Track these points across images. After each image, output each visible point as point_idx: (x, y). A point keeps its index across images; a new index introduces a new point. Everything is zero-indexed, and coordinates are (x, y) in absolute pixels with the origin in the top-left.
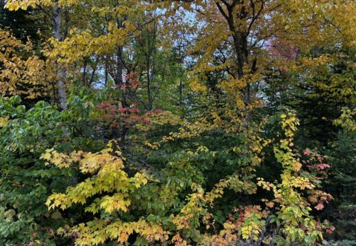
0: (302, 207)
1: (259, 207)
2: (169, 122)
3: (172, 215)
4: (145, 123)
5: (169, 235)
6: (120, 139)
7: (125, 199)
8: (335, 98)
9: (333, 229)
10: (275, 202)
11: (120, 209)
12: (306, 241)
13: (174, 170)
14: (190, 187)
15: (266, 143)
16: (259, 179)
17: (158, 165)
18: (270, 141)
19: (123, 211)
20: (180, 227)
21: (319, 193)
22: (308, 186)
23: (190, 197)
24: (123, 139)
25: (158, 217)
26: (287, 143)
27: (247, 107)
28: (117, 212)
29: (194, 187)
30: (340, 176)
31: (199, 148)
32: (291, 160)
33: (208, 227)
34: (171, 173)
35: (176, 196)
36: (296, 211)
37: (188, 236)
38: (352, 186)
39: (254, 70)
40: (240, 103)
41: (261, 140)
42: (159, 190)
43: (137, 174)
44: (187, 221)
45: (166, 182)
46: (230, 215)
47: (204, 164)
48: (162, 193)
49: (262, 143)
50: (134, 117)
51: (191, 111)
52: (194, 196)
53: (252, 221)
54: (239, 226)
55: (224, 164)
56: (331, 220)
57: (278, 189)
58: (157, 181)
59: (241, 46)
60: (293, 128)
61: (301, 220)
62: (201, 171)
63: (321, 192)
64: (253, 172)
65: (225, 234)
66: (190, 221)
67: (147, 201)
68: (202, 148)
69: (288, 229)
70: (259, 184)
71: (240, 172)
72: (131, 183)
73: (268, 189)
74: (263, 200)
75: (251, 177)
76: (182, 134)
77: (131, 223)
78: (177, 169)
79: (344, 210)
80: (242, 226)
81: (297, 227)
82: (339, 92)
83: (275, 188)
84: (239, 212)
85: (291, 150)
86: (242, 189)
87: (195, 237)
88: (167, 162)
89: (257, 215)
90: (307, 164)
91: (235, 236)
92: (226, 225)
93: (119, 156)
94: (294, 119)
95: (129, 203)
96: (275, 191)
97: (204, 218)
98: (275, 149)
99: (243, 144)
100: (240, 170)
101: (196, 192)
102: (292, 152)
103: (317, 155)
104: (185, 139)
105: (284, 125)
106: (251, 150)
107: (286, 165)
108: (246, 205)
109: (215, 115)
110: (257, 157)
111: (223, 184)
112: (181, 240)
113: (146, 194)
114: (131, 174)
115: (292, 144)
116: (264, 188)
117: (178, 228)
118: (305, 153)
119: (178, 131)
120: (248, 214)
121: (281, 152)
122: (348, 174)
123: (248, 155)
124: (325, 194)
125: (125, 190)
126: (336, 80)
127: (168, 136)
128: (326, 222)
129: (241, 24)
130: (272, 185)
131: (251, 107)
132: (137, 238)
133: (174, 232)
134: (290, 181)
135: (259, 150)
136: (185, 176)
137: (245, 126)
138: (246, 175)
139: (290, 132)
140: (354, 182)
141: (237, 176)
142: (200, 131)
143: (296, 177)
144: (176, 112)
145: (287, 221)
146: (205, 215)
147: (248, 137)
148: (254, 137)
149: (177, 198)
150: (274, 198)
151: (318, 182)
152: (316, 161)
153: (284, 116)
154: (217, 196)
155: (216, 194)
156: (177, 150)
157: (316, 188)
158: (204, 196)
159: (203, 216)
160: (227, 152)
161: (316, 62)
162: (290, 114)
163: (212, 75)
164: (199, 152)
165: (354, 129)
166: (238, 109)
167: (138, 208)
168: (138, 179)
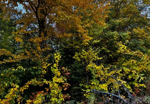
0: (59, 89)
1: (43, 91)
8: (74, 49)
9: (70, 97)
10: (49, 89)
12: (58, 102)
13: (4, 78)
14: (11, 85)
15: (49, 65)
16: (44, 80)
18: (50, 64)
22: (62, 82)
23: (10, 90)
26: (56, 65)
27: (42, 50)
29: (13, 85)
30: (73, 77)
31: (18, 67)
32: (57, 71)
33: (19, 103)
34: (2, 79)
36: (55, 91)
38: (77, 80)
40: (39, 48)
41: (46, 63)
44: (8, 102)
46: (31, 96)
47: (21, 74)
49: (47, 65)
52: (12, 89)
53: (39, 97)
54: (34, 101)
55: (31, 74)
56: (70, 94)
57: (51, 83)
59: (41, 25)
60: (58, 59)
61: (57, 95)
62: (19, 77)
63: (66, 83)
64: (42, 77)
68: (20, 67)
69: (52, 98)
70: (44, 82)
73: (47, 84)
74: (45, 88)
75: (42, 79)
76: (11, 61)
78: (6, 77)
79: (73, 89)
80: (35, 100)
81: (56, 98)
82: (75, 47)
83: (50, 83)
84: (35, 94)
85: (57, 68)
86: (37, 85)
89: (42, 95)
90: (63, 73)
92: (27, 101)
94: (59, 56)
96: (50, 84)
97: (18, 99)
98: (52, 67)
99: (39, 65)
100: (37, 77)
101: (15, 87)
103: (67, 69)
104: (13, 63)
105: (55, 58)
106: (42, 68)
107: (55, 74)
108: (39, 91)
109: (28, 52)
110: (44, 71)
111: (29, 83)
115: (58, 66)
116: (46, 83)
118: (62, 69)
119: (9, 59)
120: (38, 95)
121: (54, 69)
122: (76, 76)
123: (41, 70)
124: (68, 84)
126: (75, 42)
127: (3, 61)
128: (68, 94)
129: (41, 16)
130: (49, 82)
131: (43, 50)
134: (56, 80)
135: (46, 68)
136: (10, 81)
137: (41, 58)
138: (39, 78)
139: (57, 61)
140: (77, 79)
141: (35, 79)
142: (20, 59)
143: (58, 78)
144: (11, 49)
145: (52, 96)
146: (18, 98)
147: (41, 62)
148: (44, 62)
149: (4, 91)
150: (49, 87)
151: (66, 80)
152: (66, 72)
153: (55, 54)
154: (25, 89)
155: (25, 87)
156: (6, 68)
157: (65, 82)
158: (18, 89)
159: (17, 98)
160: (31, 69)
161: (68, 35)
162: (58, 54)
163: (30, 34)
164: (18, 69)
165: (79, 60)
166: (38, 50)
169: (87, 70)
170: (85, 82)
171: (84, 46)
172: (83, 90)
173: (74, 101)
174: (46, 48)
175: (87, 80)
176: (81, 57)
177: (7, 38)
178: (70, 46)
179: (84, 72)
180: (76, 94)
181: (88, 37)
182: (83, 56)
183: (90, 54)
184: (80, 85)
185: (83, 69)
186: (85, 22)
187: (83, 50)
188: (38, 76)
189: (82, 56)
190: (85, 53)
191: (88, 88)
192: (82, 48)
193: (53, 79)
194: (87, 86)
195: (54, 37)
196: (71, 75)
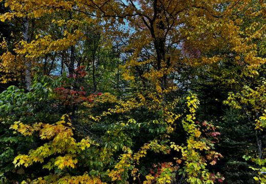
0: (200, 162)
1: (171, 164)
2: (108, 101)
3: (108, 170)
4: (90, 102)
6: (71, 113)
7: (73, 159)
8: (224, 85)
9: (223, 179)
10: (182, 160)
11: (70, 166)
13: (111, 138)
14: (122, 149)
15: (177, 117)
16: (171, 143)
17: (98, 133)
18: (180, 116)
19: (72, 168)
20: (114, 179)
21: (213, 153)
22: (205, 148)
23: (122, 156)
24: (73, 113)
25: (98, 171)
26: (191, 117)
27: (164, 91)
28: (67, 168)
29: (124, 149)
30: (227, 140)
31: (129, 120)
32: (194, 129)
33: (135, 179)
34: (109, 139)
35: (112, 156)
36: (196, 166)
38: (236, 148)
39: (169, 65)
40: (159, 88)
41: (173, 114)
42: (99, 152)
43: (83, 140)
44: (119, 174)
45: (104, 146)
46: (151, 170)
47: (133, 132)
48: (102, 154)
49: (174, 116)
50: (81, 98)
51: (125, 92)
52: (124, 155)
53: (166, 173)
54: (157, 177)
55: (148, 132)
56: (223, 174)
57: (184, 150)
58: (98, 145)
59: (160, 48)
60: (195, 106)
61: (199, 172)
62: (131, 137)
63: (214, 152)
64: (167, 138)
65: (147, 183)
66: (121, 175)
67: (90, 160)
68: (131, 120)
69: (190, 178)
70: (172, 146)
71: (159, 138)
72: (78, 146)
73: (178, 150)
74: (175, 158)
75: (167, 142)
76: (118, 110)
77: (78, 177)
78: (113, 136)
79: (229, 165)
80: (159, 178)
81: (196, 177)
82: (227, 82)
83: (182, 149)
84: (157, 167)
85: (194, 122)
86: (160, 151)
88: (105, 131)
89: (169, 169)
90: (206, 132)
92: (148, 177)
93: (70, 127)
94: (195, 100)
95: (76, 161)
96: (182, 151)
97: (132, 172)
98: (183, 121)
99: (161, 117)
101: (127, 153)
102: (196, 124)
103: (212, 126)
104: (121, 114)
105: (189, 104)
106: (166, 122)
107: (191, 133)
108: (163, 162)
109: (141, 96)
110: (170, 127)
111: (147, 147)
113: (89, 155)
114: (78, 139)
115: (194, 118)
116: (175, 149)
118: (203, 124)
119: (114, 108)
120: (164, 169)
121: (187, 124)
122: (233, 139)
123: (164, 126)
124: (217, 153)
125: (74, 152)
126: (225, 73)
127: (107, 111)
128: (218, 174)
129: (159, 33)
130: (180, 147)
131: (166, 91)
133: (110, 183)
134: (193, 144)
135: (172, 122)
136: (118, 141)
137: (162, 105)
138: (163, 140)
139: (193, 109)
140: (237, 145)
141: (156, 141)
142: (131, 108)
143: (197, 141)
144: (114, 93)
145: (190, 173)
146: (133, 170)
147: (164, 113)
148: (169, 113)
149: (112, 157)
150: (182, 157)
151: (212, 145)
152: (211, 130)
153: (188, 98)
154: (142, 156)
155: (141, 154)
156: (113, 122)
157: (211, 150)
158: (132, 155)
159: (131, 171)
160: (149, 124)
161: (210, 60)
162: (193, 97)
163: (140, 67)
164: (129, 124)
165: (237, 107)
166: (157, 92)
167: (83, 165)
168: (83, 144)
169: (257, 127)
170: (254, 151)
171: (248, 78)
172: (253, 169)
174: (171, 88)
175: (257, 147)
176: (242, 101)
177: (108, 76)
178: (214, 81)
179: (250, 131)
180: (236, 174)
181: (258, 58)
182: (247, 98)
183: (262, 95)
184: (244, 157)
185: (248, 126)
186: (250, 28)
187: (246, 87)
188: (160, 136)
189: (245, 99)
190: (250, 92)
191: (262, 166)
192: (243, 83)
193: (188, 142)
194: (259, 160)
195: (182, 67)
196: (222, 136)
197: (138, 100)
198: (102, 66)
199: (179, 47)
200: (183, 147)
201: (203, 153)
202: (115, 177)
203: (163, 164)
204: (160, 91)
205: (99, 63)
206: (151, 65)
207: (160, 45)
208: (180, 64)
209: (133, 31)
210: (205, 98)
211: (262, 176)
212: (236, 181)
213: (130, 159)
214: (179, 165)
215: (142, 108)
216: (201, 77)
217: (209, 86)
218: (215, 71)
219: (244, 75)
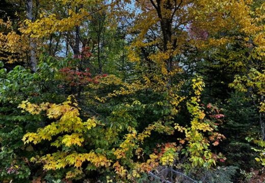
0: (203, 143)
1: (174, 144)
2: (113, 83)
3: (114, 149)
4: (96, 84)
5: (111, 163)
6: (77, 95)
7: (80, 137)
8: (231, 68)
9: (225, 159)
10: (185, 140)
11: (76, 144)
12: (204, 166)
13: (116, 118)
14: (127, 129)
15: (182, 99)
16: (175, 124)
17: (104, 114)
18: (184, 98)
19: (79, 146)
20: (119, 157)
21: (215, 134)
22: (209, 130)
23: (126, 136)
24: (79, 94)
25: (103, 150)
26: (196, 99)
27: (169, 73)
28: (74, 146)
29: (129, 129)
30: (231, 122)
31: (134, 102)
32: (198, 111)
33: (139, 157)
34: (114, 119)
35: (117, 135)
36: (198, 146)
37: (124, 164)
38: (239, 130)
39: (175, 46)
40: (164, 70)
41: (178, 97)
42: (105, 131)
43: (89, 120)
44: (124, 153)
45: (110, 126)
46: (155, 149)
47: (138, 113)
48: (107, 133)
49: (179, 99)
50: (87, 79)
51: (130, 75)
52: (129, 135)
53: (169, 153)
54: (160, 156)
55: (152, 114)
56: (225, 154)
57: (188, 131)
58: (103, 124)
59: (166, 29)
60: (200, 89)
61: (202, 152)
62: (135, 118)
63: (217, 133)
64: (172, 120)
65: (151, 162)
66: (126, 153)
67: (96, 139)
68: (136, 102)
69: (193, 157)
70: (176, 127)
71: (163, 120)
72: (85, 126)
73: (182, 131)
74: (178, 139)
75: (171, 123)
76: (123, 92)
77: (84, 154)
78: (118, 117)
79: (232, 146)
80: (162, 156)
81: (199, 157)
82: (234, 64)
83: (186, 130)
84: (161, 147)
85: (198, 105)
86: (164, 132)
87: (130, 164)
88: (111, 112)
89: (173, 149)
90: (210, 114)
91: (157, 163)
92: (151, 156)
93: (76, 107)
94: (201, 83)
95: (82, 140)
96: (186, 132)
97: (137, 151)
98: (188, 104)
99: (165, 99)
100: (163, 118)
101: (131, 133)
102: (200, 106)
103: (216, 108)
104: (125, 96)
105: (194, 87)
106: (171, 104)
107: (195, 115)
108: (167, 142)
109: (146, 78)
110: (175, 109)
111: (151, 127)
112: (119, 166)
113: (95, 134)
114: (84, 119)
115: (199, 100)
116: (179, 130)
117: (118, 158)
118: (208, 106)
119: (120, 90)
120: (167, 149)
121: (192, 106)
122: (237, 122)
123: (169, 108)
124: (220, 135)
125: (80, 131)
126: (232, 55)
127: (112, 93)
128: (220, 154)
129: (166, 13)
130: (184, 129)
131: (172, 73)
132: (88, 165)
133: (115, 161)
134: (197, 125)
135: (177, 104)
136: (124, 121)
137: (167, 87)
138: (167, 122)
139: (198, 91)
140: (240, 127)
141: (160, 122)
142: (136, 90)
143: (201, 123)
144: (119, 75)
145: (193, 153)
146: (137, 149)
147: (169, 95)
148: (174, 95)
149: (117, 137)
150: (185, 137)
151: (216, 127)
152: (215, 113)
153: (194, 80)
154: (146, 136)
155: (145, 134)
156: (118, 103)
157: (214, 131)
158: (137, 136)
159: (135, 150)
160: (153, 105)
161: (218, 42)
162: (198, 79)
163: (146, 49)
164: (134, 105)
165: (242, 90)
166: (162, 75)
167: (89, 144)
168: (89, 123)
169: (262, 110)
170: (257, 133)
171: (255, 61)
172: (255, 150)
173: (237, 167)
174: (176, 70)
175: (260, 129)
176: (248, 84)
177: (113, 58)
178: (221, 63)
179: (254, 113)
180: (238, 155)
182: (253, 81)
184: (246, 139)
185: (253, 108)
187: (254, 70)
189: (251, 82)
190: (256, 75)
191: (264, 147)
192: (250, 66)
193: (192, 123)
194: (262, 142)
195: (188, 49)
196: (226, 119)
197: (143, 82)
198: (107, 48)
199: (186, 28)
200: (186, 128)
201: (206, 134)
202: (120, 155)
203: (166, 144)
204: (165, 73)
205: (103, 45)
206: (156, 47)
207: (166, 26)
208: (186, 46)
209: (139, 11)
210: (210, 81)
211: (263, 157)
212: (237, 161)
213: (134, 139)
214: (183, 145)
215: (146, 90)
216: (208, 59)
217: (215, 69)
218: (222, 53)
219: (252, 58)
